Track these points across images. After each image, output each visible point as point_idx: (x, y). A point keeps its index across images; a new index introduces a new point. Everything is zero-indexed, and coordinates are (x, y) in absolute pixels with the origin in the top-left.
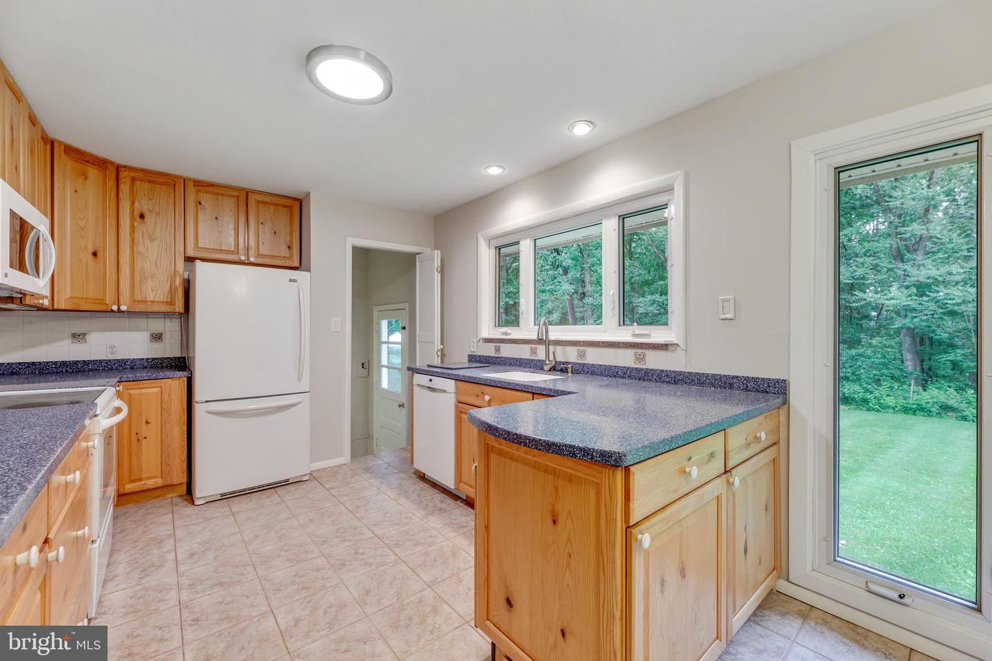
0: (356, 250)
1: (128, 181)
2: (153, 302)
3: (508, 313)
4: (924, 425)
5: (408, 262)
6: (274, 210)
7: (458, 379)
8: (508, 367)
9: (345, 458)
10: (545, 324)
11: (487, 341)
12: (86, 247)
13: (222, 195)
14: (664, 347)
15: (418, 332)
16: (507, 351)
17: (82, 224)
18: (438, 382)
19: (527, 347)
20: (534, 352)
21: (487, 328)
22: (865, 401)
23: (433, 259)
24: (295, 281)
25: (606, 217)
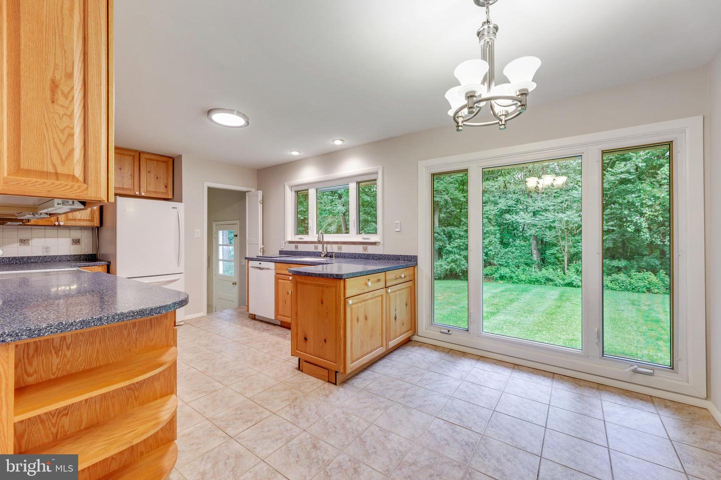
0: (210, 189)
2: (80, 220)
3: (302, 226)
4: (537, 289)
5: (240, 196)
6: (157, 164)
7: (276, 262)
8: (302, 256)
9: (204, 313)
10: (322, 233)
11: (291, 242)
13: (124, 154)
14: (374, 244)
15: (247, 238)
16: (302, 248)
18: (264, 264)
19: (313, 245)
20: (316, 248)
21: (291, 236)
22: (511, 278)
23: (258, 196)
24: (176, 208)
25: (351, 182)
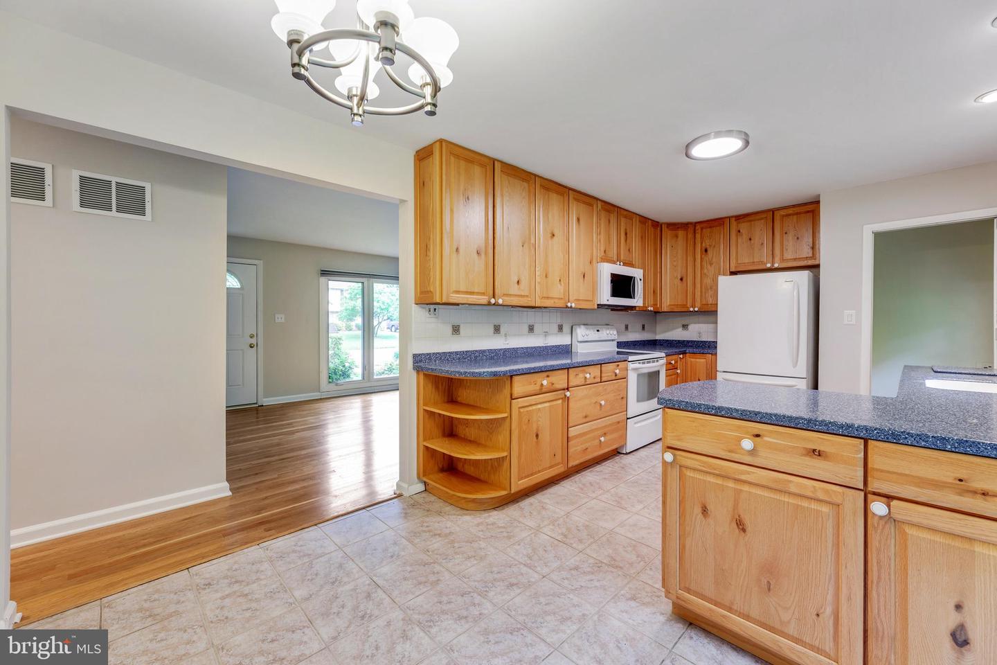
1: (699, 231)
6: (797, 219)
12: (677, 276)
13: (754, 220)
17: (675, 264)
